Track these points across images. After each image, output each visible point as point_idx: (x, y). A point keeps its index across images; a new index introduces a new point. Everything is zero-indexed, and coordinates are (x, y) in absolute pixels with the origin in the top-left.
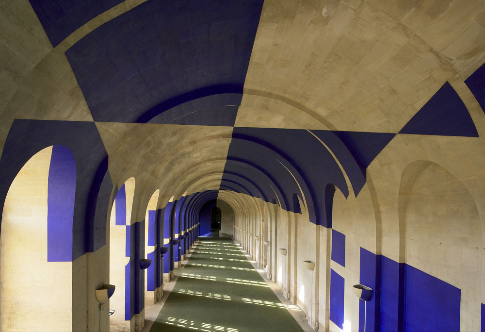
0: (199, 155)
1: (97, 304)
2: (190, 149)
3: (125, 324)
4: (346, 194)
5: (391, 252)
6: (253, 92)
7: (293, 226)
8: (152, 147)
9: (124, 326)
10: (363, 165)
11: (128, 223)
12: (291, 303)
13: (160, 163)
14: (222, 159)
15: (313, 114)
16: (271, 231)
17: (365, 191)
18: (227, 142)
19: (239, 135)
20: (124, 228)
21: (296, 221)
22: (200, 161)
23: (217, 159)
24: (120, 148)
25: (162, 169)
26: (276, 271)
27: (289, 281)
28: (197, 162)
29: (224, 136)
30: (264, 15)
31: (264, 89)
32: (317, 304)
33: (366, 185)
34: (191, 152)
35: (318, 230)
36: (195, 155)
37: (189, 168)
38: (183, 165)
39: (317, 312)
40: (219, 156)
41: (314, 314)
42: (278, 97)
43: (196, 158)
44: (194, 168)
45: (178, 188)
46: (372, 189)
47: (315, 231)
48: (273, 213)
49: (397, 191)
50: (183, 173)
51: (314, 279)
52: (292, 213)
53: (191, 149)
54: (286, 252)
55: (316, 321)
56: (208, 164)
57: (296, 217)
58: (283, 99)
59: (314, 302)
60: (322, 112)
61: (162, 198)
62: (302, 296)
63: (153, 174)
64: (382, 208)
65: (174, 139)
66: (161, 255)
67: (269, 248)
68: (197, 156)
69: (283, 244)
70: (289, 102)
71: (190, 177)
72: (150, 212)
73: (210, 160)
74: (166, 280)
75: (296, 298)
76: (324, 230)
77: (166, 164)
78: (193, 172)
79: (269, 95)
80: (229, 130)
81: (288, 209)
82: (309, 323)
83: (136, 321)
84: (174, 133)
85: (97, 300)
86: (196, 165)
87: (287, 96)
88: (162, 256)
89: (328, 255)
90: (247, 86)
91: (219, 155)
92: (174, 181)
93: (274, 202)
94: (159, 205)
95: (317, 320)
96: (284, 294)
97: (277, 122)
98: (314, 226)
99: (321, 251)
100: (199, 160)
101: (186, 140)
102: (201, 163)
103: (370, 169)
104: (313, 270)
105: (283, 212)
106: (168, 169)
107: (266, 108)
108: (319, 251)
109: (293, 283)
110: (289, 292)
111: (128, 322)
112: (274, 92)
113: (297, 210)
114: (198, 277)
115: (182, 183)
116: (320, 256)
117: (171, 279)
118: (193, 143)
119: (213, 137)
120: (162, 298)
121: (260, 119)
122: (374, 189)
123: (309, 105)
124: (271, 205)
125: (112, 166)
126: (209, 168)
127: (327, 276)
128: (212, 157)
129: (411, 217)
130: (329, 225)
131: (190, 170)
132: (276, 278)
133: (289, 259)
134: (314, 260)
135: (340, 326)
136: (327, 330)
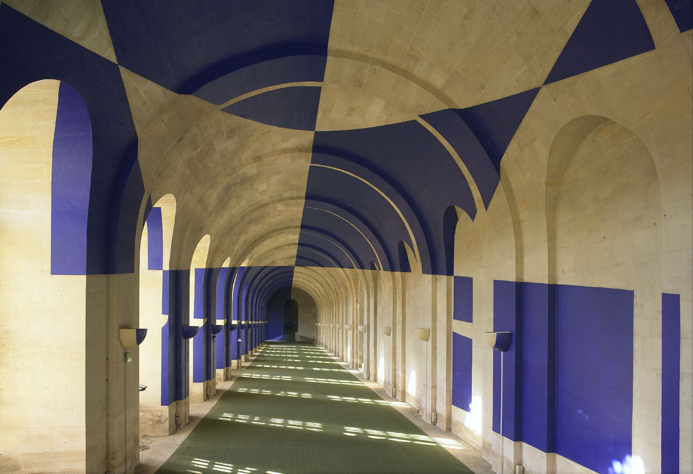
0: (266, 188)
1: (121, 352)
3: (161, 411)
4: (472, 213)
5: (536, 274)
6: (339, 54)
7: (399, 291)
8: (199, 149)
9: (159, 414)
10: (495, 156)
11: (166, 267)
12: (397, 400)
13: (211, 187)
14: (298, 198)
15: (426, 86)
16: (368, 311)
17: (499, 197)
18: (304, 163)
19: (326, 147)
20: (159, 274)
21: (404, 284)
22: (267, 201)
23: (292, 198)
24: (155, 128)
25: (213, 197)
26: (376, 365)
27: (395, 370)
28: (263, 202)
29: (301, 150)
31: (356, 49)
32: (434, 387)
33: (500, 187)
34: (254, 178)
35: (434, 283)
36: (262, 187)
37: (252, 211)
39: (434, 399)
40: (295, 194)
41: (429, 401)
42: (376, 61)
43: (261, 193)
44: (258, 213)
45: (237, 248)
46: (509, 190)
47: (430, 285)
48: (371, 285)
49: (543, 180)
51: (430, 352)
52: (398, 274)
53: (254, 171)
54: (391, 331)
55: (432, 411)
56: (280, 207)
57: (403, 278)
58: (384, 64)
59: (430, 385)
60: (438, 80)
61: (214, 252)
62: (412, 388)
63: (201, 201)
64: (523, 215)
65: (230, 145)
66: (212, 335)
67: (365, 335)
69: (385, 321)
71: (254, 230)
72: (196, 270)
73: (281, 200)
74: (220, 379)
75: (404, 392)
76: (443, 280)
77: (219, 189)
78: (257, 220)
79: (363, 58)
80: (307, 137)
81: (393, 269)
82: (424, 418)
83: (177, 410)
84: (231, 133)
85: (122, 345)
86: (261, 206)
87: (389, 59)
88: (214, 337)
89: (448, 313)
90: (332, 44)
91: (295, 192)
93: (373, 268)
94: (209, 262)
95: (434, 410)
96: (387, 392)
98: (429, 277)
99: (438, 312)
100: (266, 198)
101: (247, 154)
102: (268, 204)
103: (505, 160)
104: (427, 340)
105: (385, 276)
106: (223, 202)
107: (359, 83)
108: (436, 312)
109: (399, 373)
110: (395, 386)
111: (166, 408)
112: (370, 54)
113: (405, 267)
114: (266, 376)
115: (243, 238)
116: (438, 319)
117: (227, 378)
118: (257, 159)
119: (285, 151)
120: (214, 396)
121: (351, 111)
122: (511, 190)
123: (419, 71)
124: (369, 272)
125: (143, 155)
126: (279, 218)
127: (448, 343)
128: (285, 195)
129: (563, 216)
130: (450, 272)
131: (254, 217)
132: (375, 375)
133: (394, 340)
134: (428, 325)
135: (467, 408)
136: (449, 420)
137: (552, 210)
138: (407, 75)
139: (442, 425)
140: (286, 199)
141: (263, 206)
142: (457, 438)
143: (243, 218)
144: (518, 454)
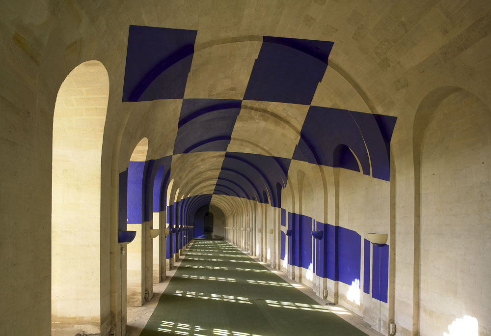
2: (201, 163)
4: (284, 188)
5: (297, 211)
6: (235, 139)
7: (264, 212)
10: (286, 172)
12: (263, 261)
13: (185, 172)
14: (218, 169)
15: (263, 149)
16: (252, 221)
17: (288, 184)
18: (222, 160)
19: (229, 156)
21: (266, 209)
23: (215, 169)
25: (184, 175)
27: (262, 248)
29: (220, 156)
30: (237, 120)
31: (240, 138)
32: (275, 253)
33: (288, 181)
34: (200, 165)
35: (275, 210)
36: (202, 167)
38: (194, 173)
39: (275, 258)
40: (216, 167)
41: (273, 260)
42: (246, 141)
46: (290, 183)
47: (273, 211)
48: (253, 208)
49: (297, 183)
50: (193, 178)
51: (273, 239)
52: (263, 204)
54: (261, 231)
56: (209, 172)
57: (266, 206)
58: (249, 142)
59: (273, 252)
60: (267, 149)
61: (180, 194)
64: (295, 192)
65: (194, 159)
67: (251, 233)
68: (203, 167)
70: (252, 143)
71: (195, 181)
73: (210, 170)
75: (266, 258)
76: (277, 209)
77: (187, 172)
79: (242, 140)
80: (224, 153)
81: (261, 202)
84: (195, 156)
86: (201, 173)
89: (279, 223)
90: (232, 137)
92: (187, 184)
93: (254, 199)
95: (275, 262)
97: (248, 150)
98: (273, 208)
100: (203, 170)
101: (199, 159)
102: (204, 172)
103: (288, 174)
104: (272, 234)
105: (259, 204)
106: (187, 175)
107: (242, 145)
108: (275, 222)
109: (264, 250)
110: (262, 256)
112: (245, 139)
113: (267, 202)
115: (190, 186)
116: (276, 225)
118: (203, 160)
119: (214, 157)
121: (240, 149)
123: (261, 145)
124: (252, 201)
126: (208, 175)
127: (279, 235)
128: (212, 168)
130: (280, 206)
131: (197, 177)
132: (256, 253)
133: (262, 235)
134: (273, 228)
135: (283, 259)
136: (279, 265)
137: (300, 191)
138: (257, 146)
139: (277, 268)
140: (212, 170)
141: (202, 173)
142: (281, 271)
143: (192, 179)
144: (293, 269)
